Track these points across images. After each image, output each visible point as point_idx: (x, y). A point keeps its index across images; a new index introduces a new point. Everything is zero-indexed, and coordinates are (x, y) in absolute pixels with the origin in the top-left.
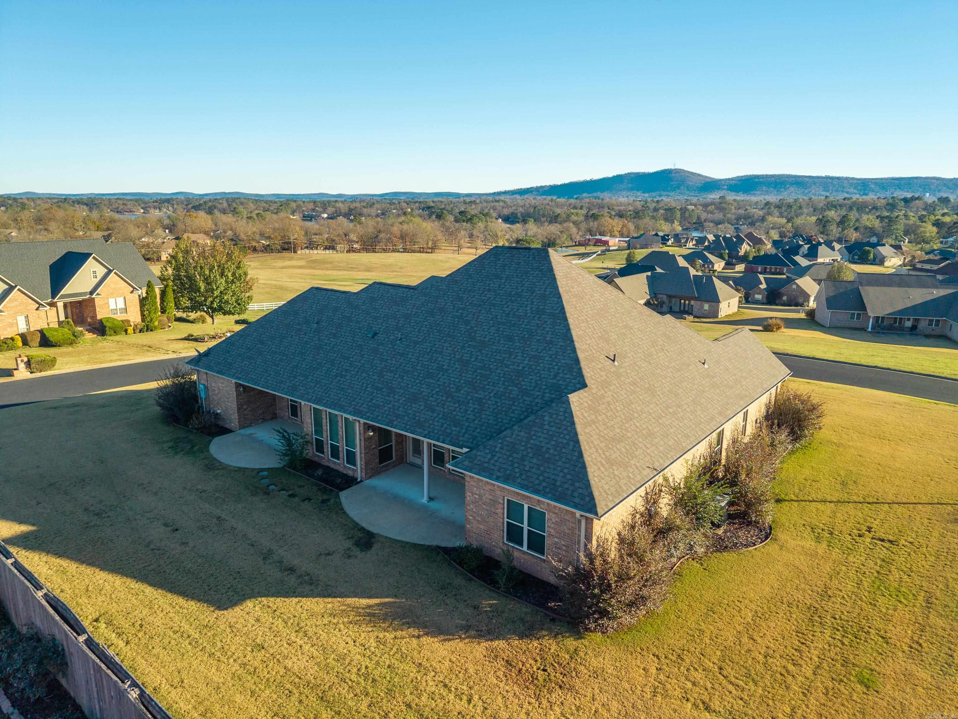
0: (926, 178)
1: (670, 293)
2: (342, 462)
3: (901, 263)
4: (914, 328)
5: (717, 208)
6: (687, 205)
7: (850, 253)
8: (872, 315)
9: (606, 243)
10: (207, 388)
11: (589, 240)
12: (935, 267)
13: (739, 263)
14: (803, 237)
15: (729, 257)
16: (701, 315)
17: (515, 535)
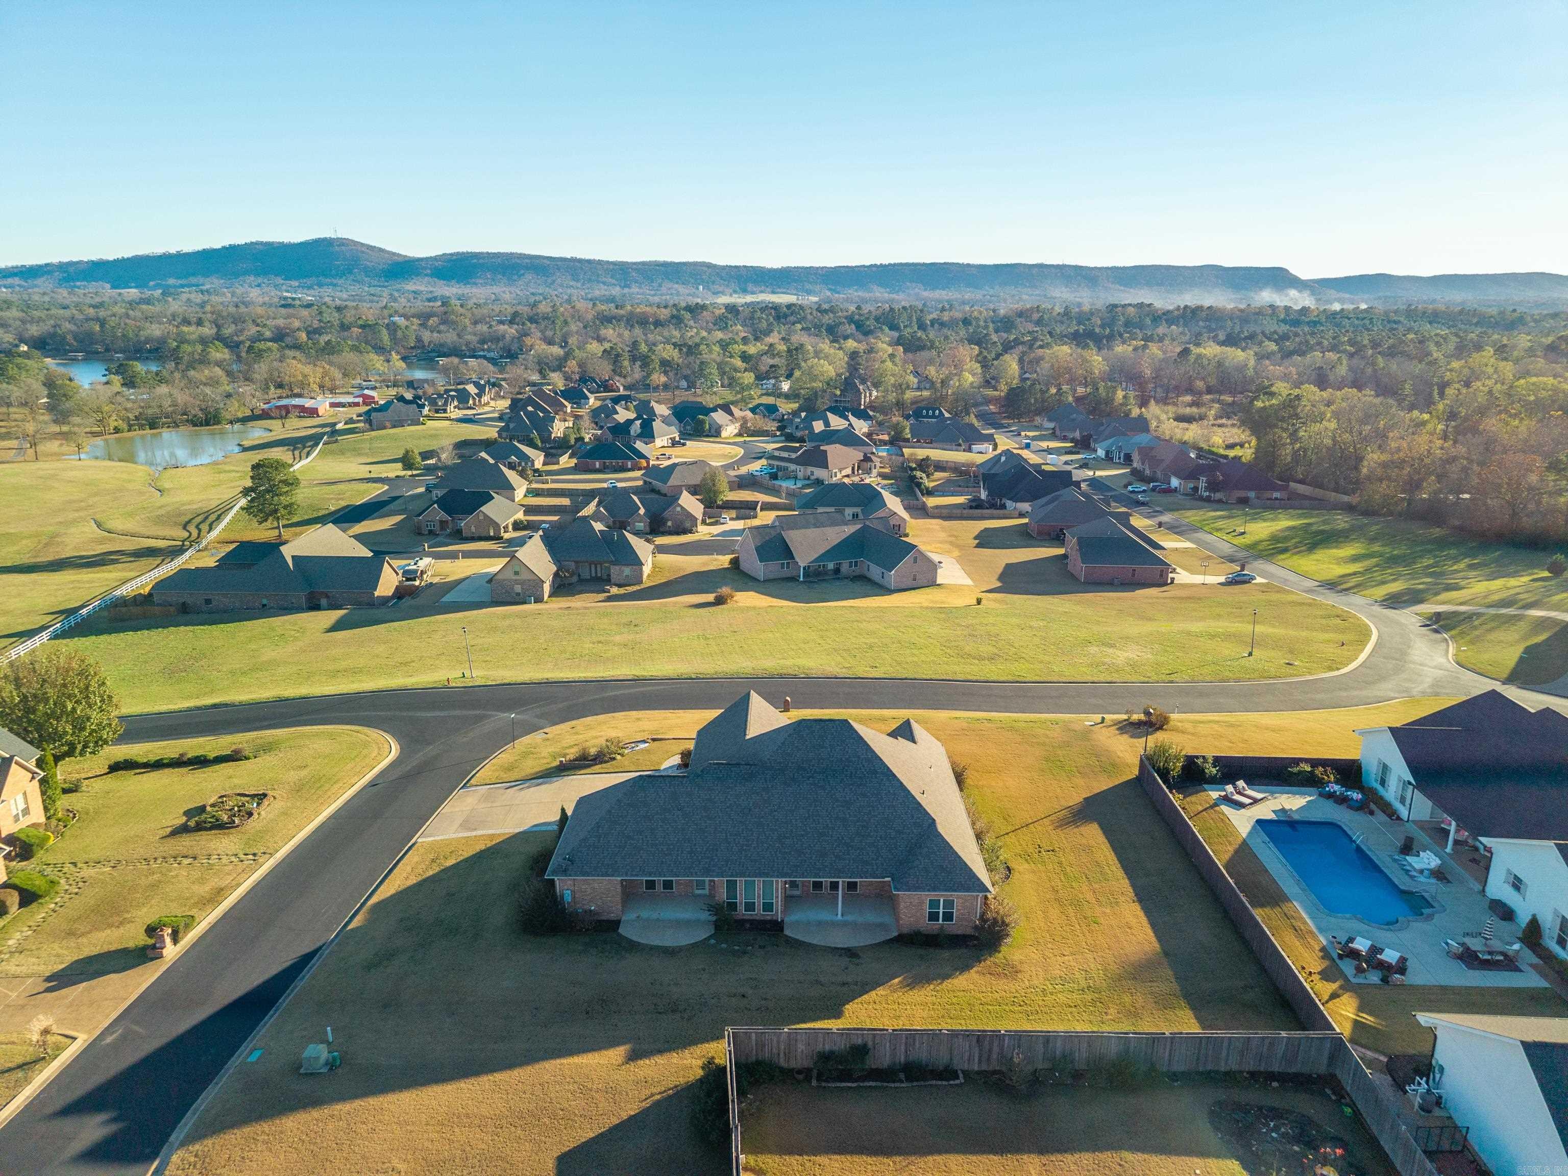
1: (578, 559)
2: (759, 912)
3: (736, 431)
4: (837, 571)
5: (444, 322)
6: (391, 316)
7: (680, 422)
8: (802, 565)
9: (313, 412)
10: (573, 892)
11: (286, 408)
12: (794, 456)
13: (560, 451)
14: (596, 383)
15: (542, 442)
16: (622, 582)
17: (933, 917)
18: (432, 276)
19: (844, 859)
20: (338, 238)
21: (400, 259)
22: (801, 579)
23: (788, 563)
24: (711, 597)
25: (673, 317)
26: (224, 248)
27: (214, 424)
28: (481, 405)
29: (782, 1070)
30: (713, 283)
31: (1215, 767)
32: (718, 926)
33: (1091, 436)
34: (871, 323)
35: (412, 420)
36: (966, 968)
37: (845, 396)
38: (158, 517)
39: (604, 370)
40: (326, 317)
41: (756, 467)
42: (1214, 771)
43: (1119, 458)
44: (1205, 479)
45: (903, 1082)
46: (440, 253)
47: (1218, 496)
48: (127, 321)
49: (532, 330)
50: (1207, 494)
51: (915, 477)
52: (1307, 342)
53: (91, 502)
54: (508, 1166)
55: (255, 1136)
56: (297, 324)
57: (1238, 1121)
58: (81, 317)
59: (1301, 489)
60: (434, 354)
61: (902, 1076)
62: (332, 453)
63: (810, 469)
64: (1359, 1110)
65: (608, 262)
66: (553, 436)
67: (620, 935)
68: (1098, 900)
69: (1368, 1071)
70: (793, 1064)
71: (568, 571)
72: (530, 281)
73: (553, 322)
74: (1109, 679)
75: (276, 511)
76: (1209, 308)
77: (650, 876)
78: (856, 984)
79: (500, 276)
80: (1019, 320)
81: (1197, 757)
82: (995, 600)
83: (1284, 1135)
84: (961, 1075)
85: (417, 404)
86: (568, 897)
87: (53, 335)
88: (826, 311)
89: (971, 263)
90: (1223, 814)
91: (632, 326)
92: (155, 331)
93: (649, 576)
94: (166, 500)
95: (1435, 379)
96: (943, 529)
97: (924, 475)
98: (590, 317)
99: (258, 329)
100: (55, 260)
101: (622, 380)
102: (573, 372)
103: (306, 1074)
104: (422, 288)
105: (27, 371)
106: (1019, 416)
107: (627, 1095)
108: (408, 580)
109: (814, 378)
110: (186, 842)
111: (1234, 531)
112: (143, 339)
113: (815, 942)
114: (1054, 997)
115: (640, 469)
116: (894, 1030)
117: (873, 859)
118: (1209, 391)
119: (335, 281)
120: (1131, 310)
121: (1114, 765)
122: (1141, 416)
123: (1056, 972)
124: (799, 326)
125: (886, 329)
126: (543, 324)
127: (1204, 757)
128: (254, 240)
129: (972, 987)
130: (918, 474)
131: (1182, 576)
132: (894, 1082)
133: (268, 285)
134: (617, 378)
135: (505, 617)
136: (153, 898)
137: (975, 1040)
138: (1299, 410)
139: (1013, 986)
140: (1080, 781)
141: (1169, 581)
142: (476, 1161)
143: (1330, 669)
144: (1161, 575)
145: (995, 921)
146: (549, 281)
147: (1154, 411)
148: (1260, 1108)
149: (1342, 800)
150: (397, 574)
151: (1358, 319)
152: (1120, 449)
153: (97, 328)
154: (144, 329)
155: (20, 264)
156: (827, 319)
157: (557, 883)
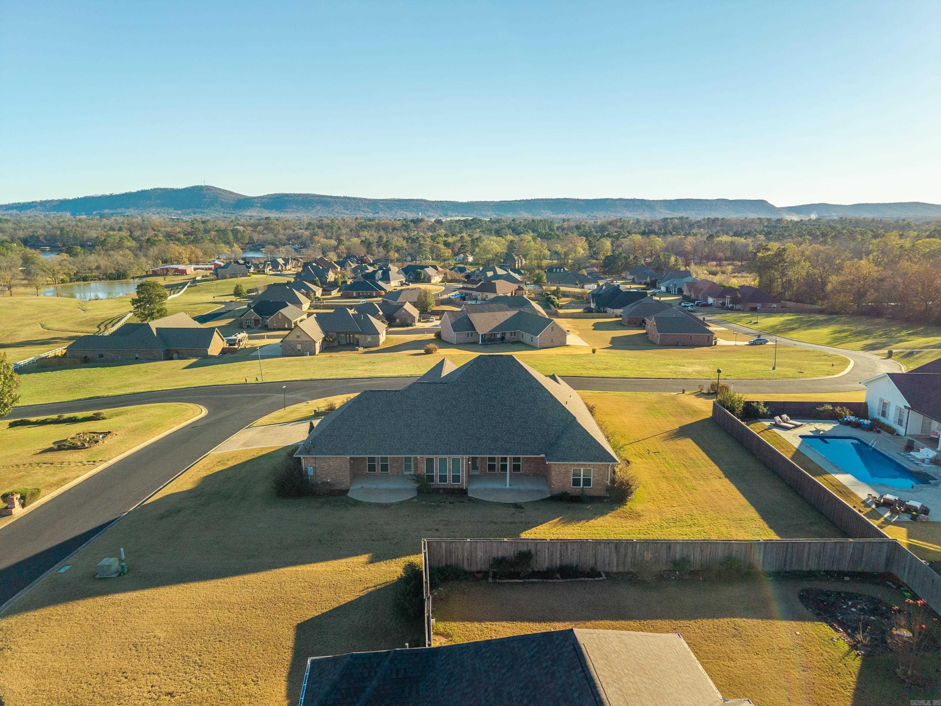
0: (417, 200)
1: (339, 331)
2: (449, 483)
3: (440, 280)
4: (503, 338)
5: (266, 229)
6: (235, 226)
7: (406, 274)
8: (480, 333)
9: (183, 272)
10: (315, 468)
11: (167, 270)
12: (475, 286)
13: (332, 288)
14: (356, 258)
15: (321, 284)
16: (366, 345)
17: (576, 482)
18: (261, 207)
19: (511, 443)
20: (206, 186)
21: (242, 198)
22: (480, 343)
23: (472, 333)
24: (422, 351)
25: (403, 225)
26: (138, 192)
27: (122, 279)
28: (285, 270)
29: (466, 573)
30: (428, 211)
31: (765, 407)
32: (420, 491)
33: (656, 280)
34: (521, 229)
35: (243, 274)
36: (603, 514)
37: (506, 263)
38: (80, 322)
39: (362, 251)
40: (196, 226)
41: (451, 295)
42: (765, 410)
43: (675, 292)
44: (729, 297)
45: (559, 579)
46: (266, 194)
47: (738, 306)
48: (77, 228)
49: (319, 232)
50: (731, 305)
51: (550, 298)
52: (783, 234)
53: (40, 316)
54: (247, 634)
55: (50, 617)
56: (178, 230)
57: (823, 601)
58: (50, 227)
59: (789, 304)
60: (259, 247)
61: (558, 576)
62: (192, 292)
63: (485, 294)
64: (916, 594)
65: (365, 199)
66: (328, 280)
67: (348, 497)
68: (694, 477)
69: (923, 561)
70: (474, 568)
71: (331, 338)
72: (319, 210)
73: (332, 228)
74: (684, 377)
75: (152, 313)
76: (722, 219)
77: (371, 454)
78: (521, 522)
79: (301, 207)
80: (609, 226)
81: (753, 402)
82: (604, 352)
83: (862, 610)
84: (603, 575)
85: (247, 266)
86: (311, 472)
87: (32, 237)
88: (494, 222)
89: (580, 198)
90: (775, 433)
91: (379, 230)
92: (93, 234)
93: (383, 343)
94: (85, 315)
95: (864, 250)
96: (569, 323)
97: (555, 297)
98: (354, 225)
99: (155, 232)
100: (38, 199)
101: (372, 257)
102: (342, 253)
103: (100, 579)
104: (255, 214)
105: (12, 251)
106: (612, 273)
107: (345, 588)
108: (230, 345)
109: (488, 252)
110: (49, 456)
111: (751, 322)
112: (85, 239)
113: (491, 500)
114: (669, 530)
115: (380, 296)
116: (551, 540)
117: (532, 443)
118: (726, 259)
119: (203, 211)
120: (676, 221)
121: (695, 412)
122: (686, 270)
123: (669, 516)
124: (478, 230)
125: (530, 231)
126: (326, 229)
127: (757, 402)
128: (156, 187)
129: (608, 524)
130: (552, 296)
131: (721, 342)
132: (552, 579)
133: (164, 213)
134: (369, 256)
135: (289, 361)
136: (16, 484)
137: (613, 546)
138: (785, 257)
139: (637, 524)
140: (672, 419)
141: (713, 344)
142: (221, 631)
143: (828, 375)
144: (708, 340)
145: (622, 483)
146: (330, 210)
147: (693, 268)
148: (839, 593)
149: (857, 425)
150: (223, 340)
151: (811, 225)
152: (675, 285)
153: (59, 232)
154: (86, 233)
155: (17, 202)
156: (496, 226)
157: (303, 461)
